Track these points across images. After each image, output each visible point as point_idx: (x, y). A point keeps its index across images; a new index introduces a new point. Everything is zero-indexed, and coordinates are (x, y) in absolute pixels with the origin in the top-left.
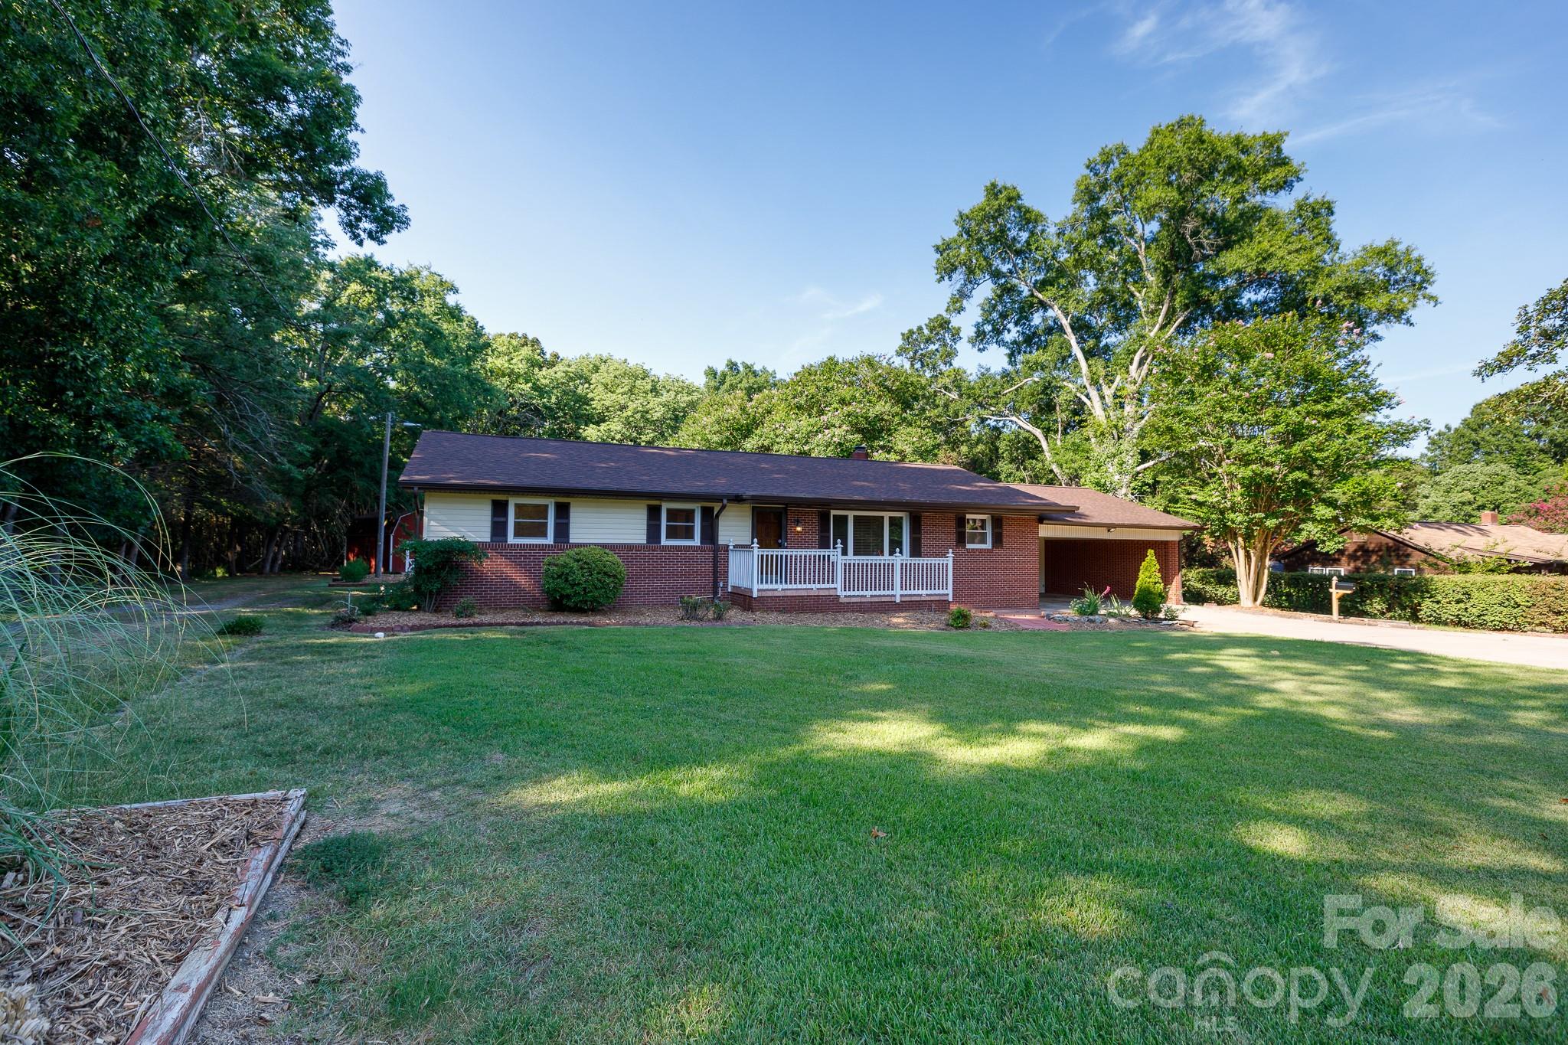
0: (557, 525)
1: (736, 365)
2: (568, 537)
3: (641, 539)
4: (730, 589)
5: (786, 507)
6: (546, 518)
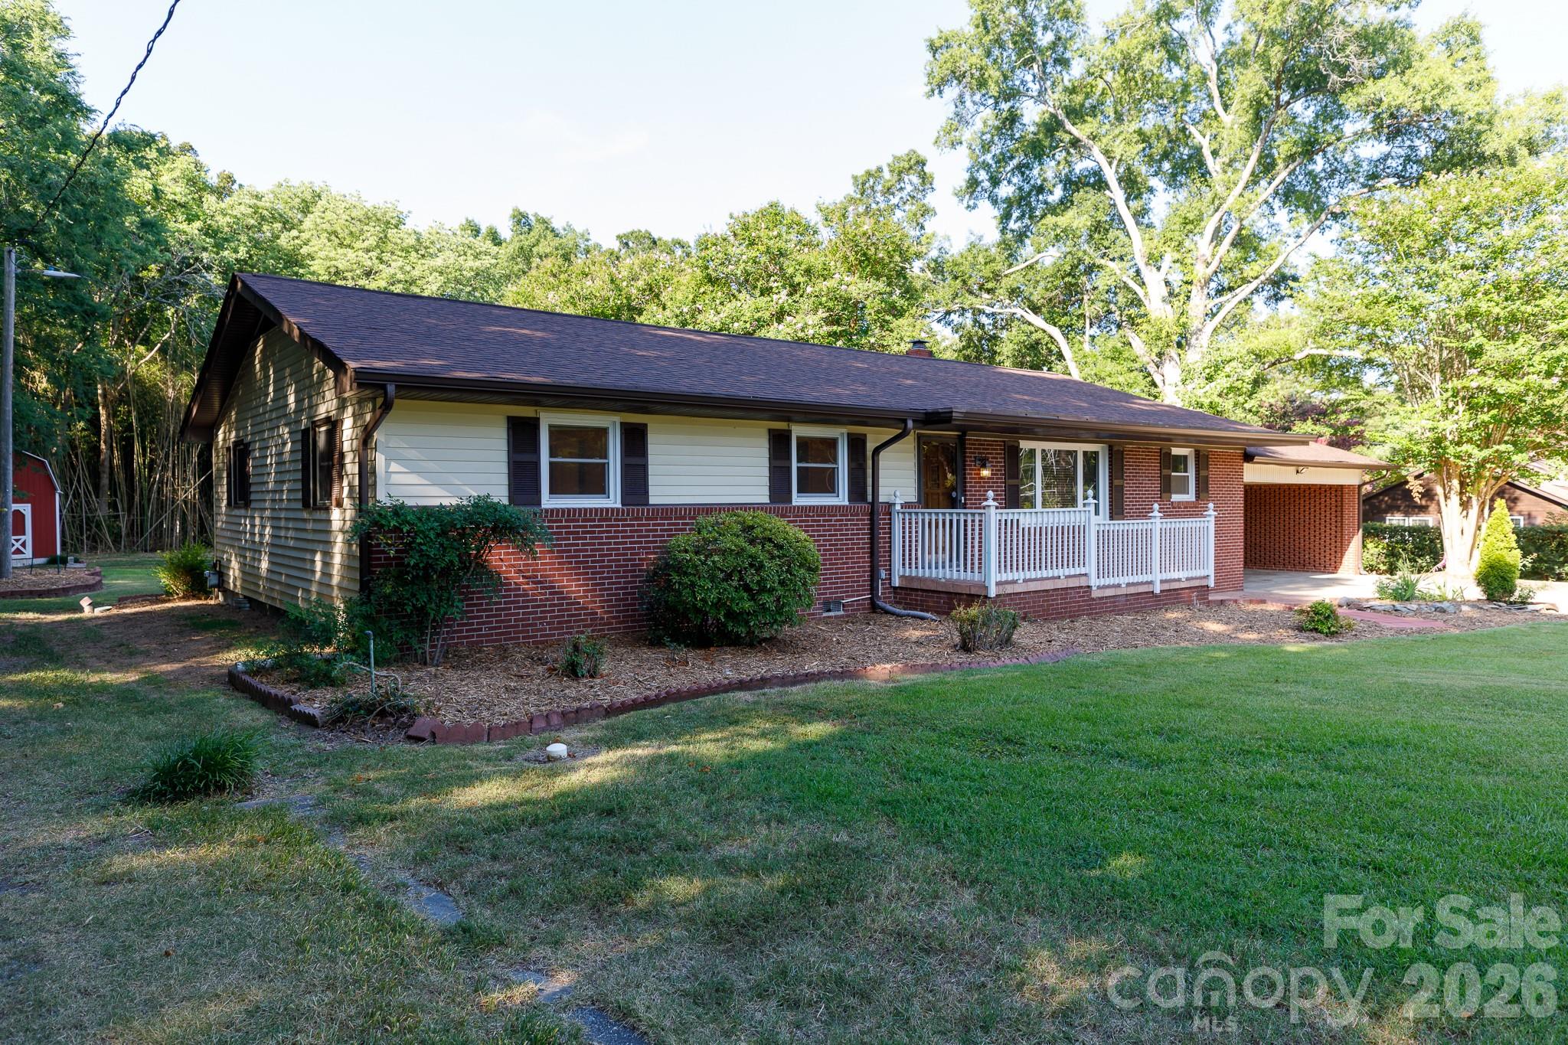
0: (625, 469)
1: (526, 217)
2: (646, 492)
3: (762, 496)
4: (897, 583)
5: (964, 434)
6: (606, 457)
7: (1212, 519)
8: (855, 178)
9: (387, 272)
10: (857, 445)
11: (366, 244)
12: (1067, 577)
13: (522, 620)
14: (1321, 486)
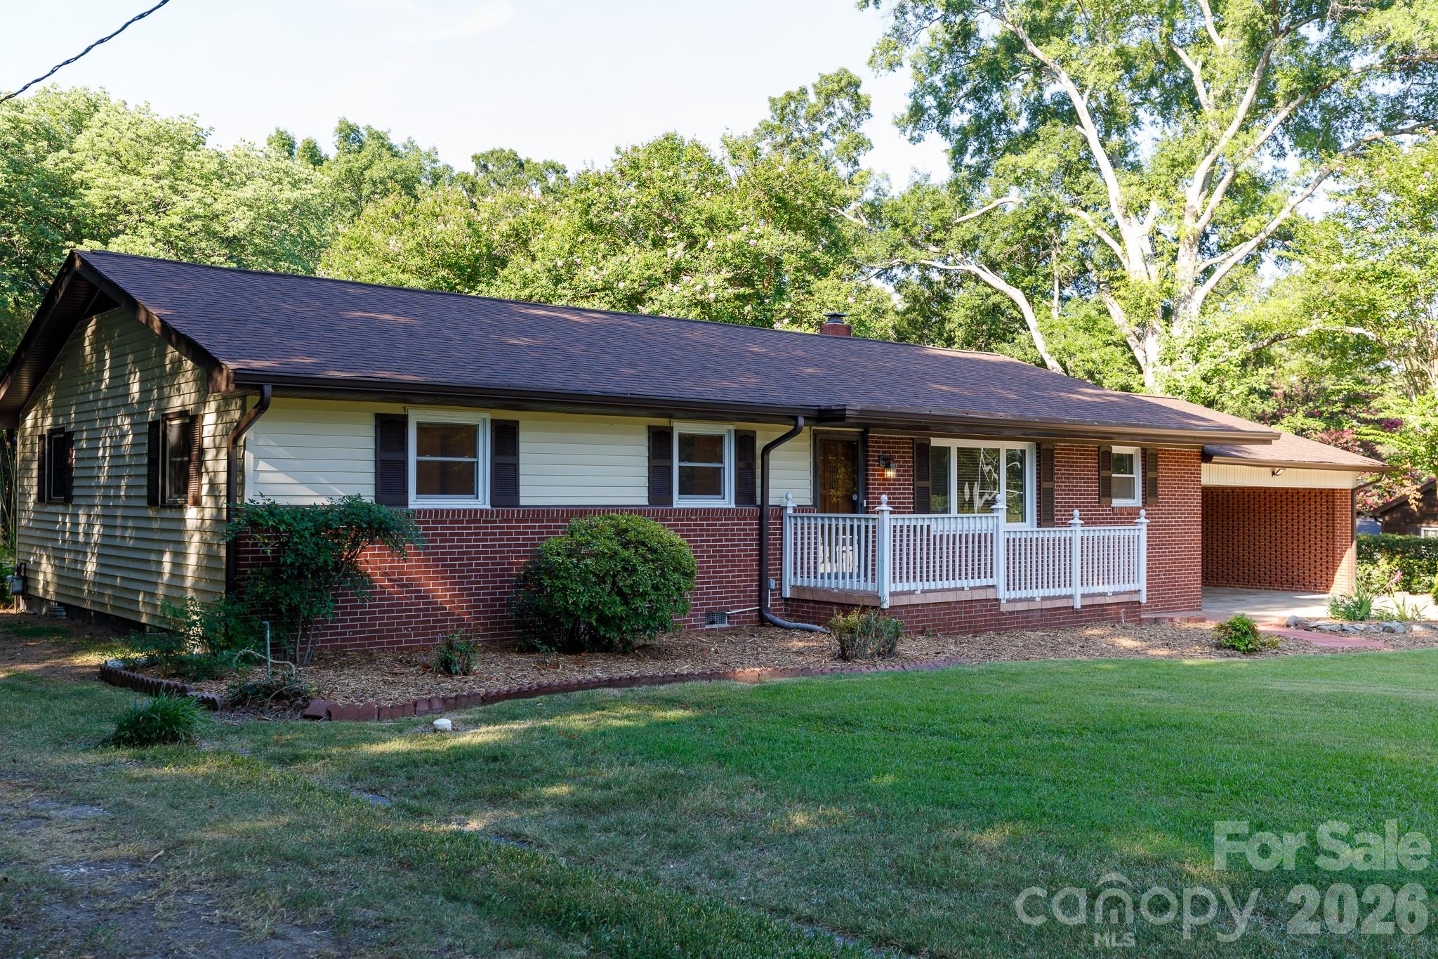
0: (496, 468)
1: (354, 130)
2: (516, 493)
3: (640, 497)
4: (788, 593)
5: (867, 431)
6: (475, 455)
7: (1144, 527)
8: (773, 101)
9: (182, 205)
10: (745, 442)
11: (156, 170)
12: (972, 588)
13: (387, 624)
14: (1310, 491)
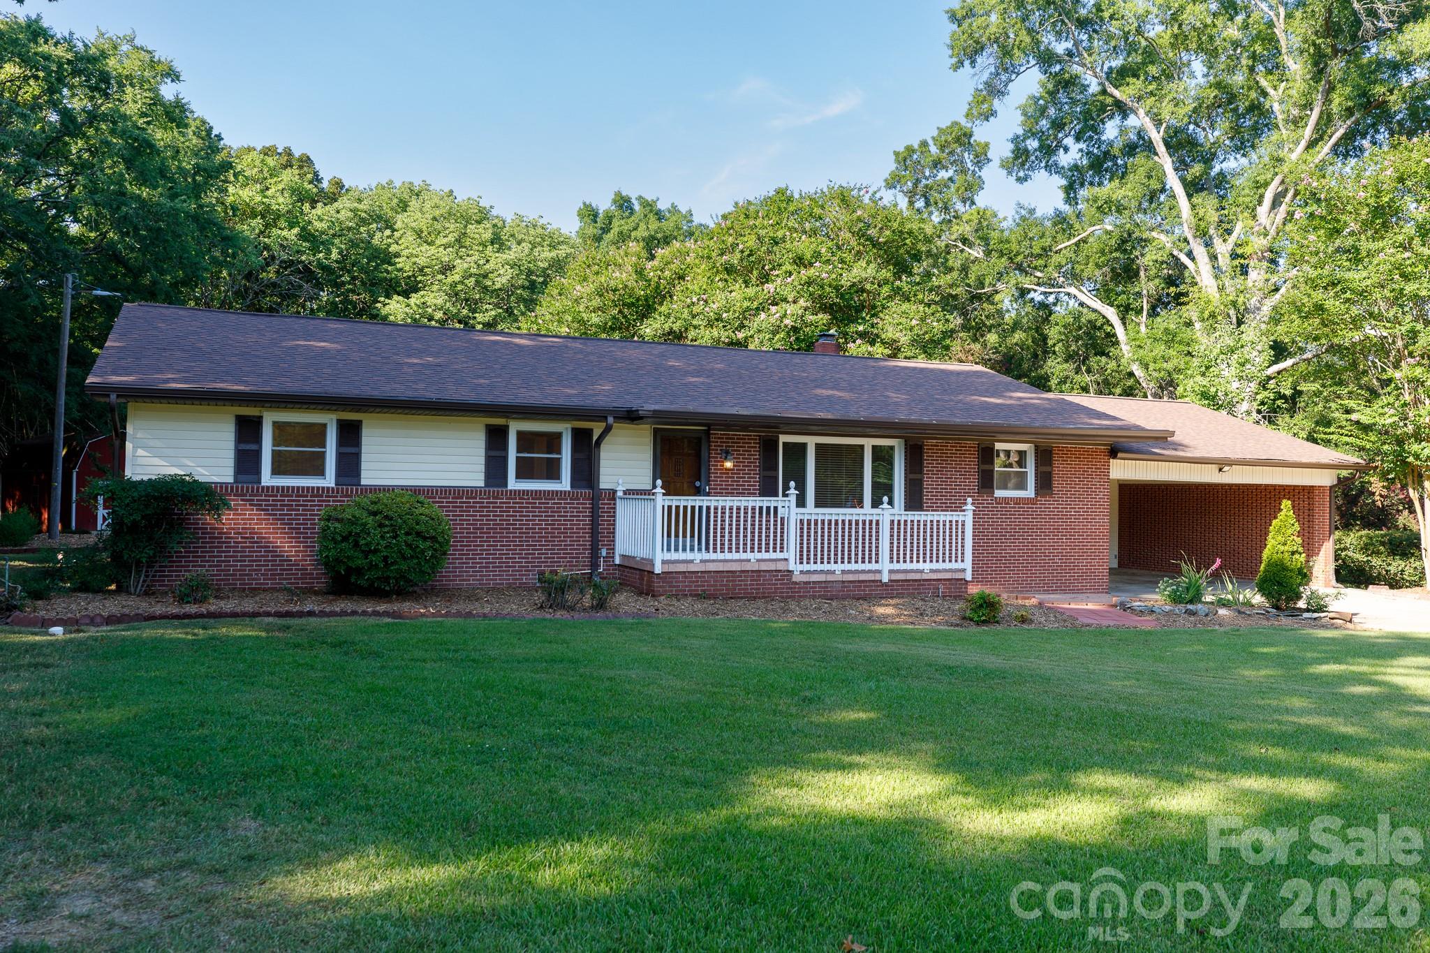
0: (340, 457)
2: (358, 475)
3: (476, 479)
4: (617, 561)
5: (709, 430)
6: (324, 446)
7: (970, 513)
10: (582, 437)
12: (758, 561)
